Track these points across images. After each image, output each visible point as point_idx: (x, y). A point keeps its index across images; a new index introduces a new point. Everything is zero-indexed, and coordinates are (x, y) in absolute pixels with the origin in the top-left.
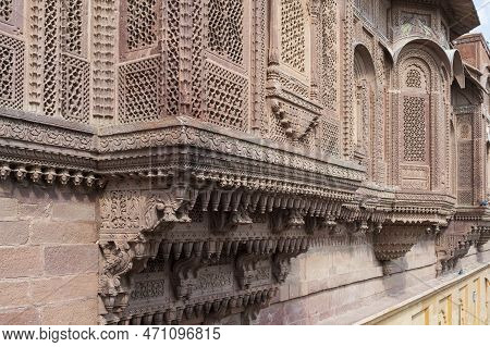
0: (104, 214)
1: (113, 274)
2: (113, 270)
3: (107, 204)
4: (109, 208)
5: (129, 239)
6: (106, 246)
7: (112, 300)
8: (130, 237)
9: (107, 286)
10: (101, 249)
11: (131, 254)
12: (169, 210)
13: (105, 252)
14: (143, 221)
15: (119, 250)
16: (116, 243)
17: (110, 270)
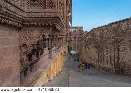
0: (22, 36)
4: (23, 34)
5: (32, 43)
9: (23, 58)
11: (32, 48)
12: (47, 35)
13: (21, 47)
14: (38, 38)
15: (28, 47)
16: (27, 45)
17: (24, 53)
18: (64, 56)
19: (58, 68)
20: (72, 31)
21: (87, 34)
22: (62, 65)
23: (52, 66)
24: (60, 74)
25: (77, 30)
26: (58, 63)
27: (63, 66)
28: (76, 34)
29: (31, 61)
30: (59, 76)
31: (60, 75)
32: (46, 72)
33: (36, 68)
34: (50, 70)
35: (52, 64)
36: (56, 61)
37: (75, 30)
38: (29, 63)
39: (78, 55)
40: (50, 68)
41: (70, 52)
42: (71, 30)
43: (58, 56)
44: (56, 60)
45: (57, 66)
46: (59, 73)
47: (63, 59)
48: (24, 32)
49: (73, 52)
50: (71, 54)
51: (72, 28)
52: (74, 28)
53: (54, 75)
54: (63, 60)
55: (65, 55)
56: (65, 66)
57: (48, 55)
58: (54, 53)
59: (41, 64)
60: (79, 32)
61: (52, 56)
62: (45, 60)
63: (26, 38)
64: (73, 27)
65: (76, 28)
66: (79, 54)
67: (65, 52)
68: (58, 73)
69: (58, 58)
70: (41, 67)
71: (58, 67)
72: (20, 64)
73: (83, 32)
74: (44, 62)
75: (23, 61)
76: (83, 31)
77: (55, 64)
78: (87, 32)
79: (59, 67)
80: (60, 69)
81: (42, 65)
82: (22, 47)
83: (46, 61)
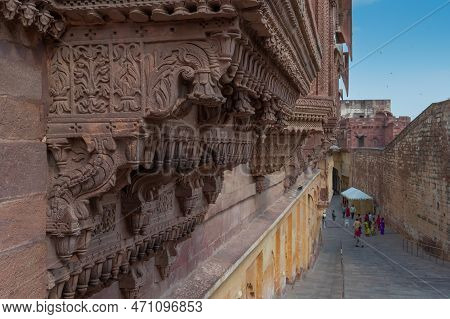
0: (59, 89)
1: (77, 196)
2: (78, 189)
3: (65, 69)
4: (68, 78)
5: (117, 132)
6: (63, 146)
7: (73, 242)
8: (121, 129)
9: (66, 219)
10: (50, 152)
12: (206, 79)
13: (57, 156)
14: (151, 99)
15: (94, 152)
16: (88, 141)
17: (70, 189)
18: (319, 207)
19: (296, 255)
20: (351, 116)
21: (409, 126)
22: (311, 242)
23: (269, 247)
24: (304, 277)
25: (367, 112)
26: (294, 236)
27: (313, 246)
28: (364, 127)
29: (141, 233)
30: (297, 284)
31: (301, 280)
32: (243, 273)
33: (191, 257)
34: (260, 265)
35: (269, 238)
36: (284, 227)
37: (359, 111)
38: (131, 243)
39: (373, 205)
40: (260, 257)
41: (343, 193)
42: (344, 112)
43: (295, 208)
44: (285, 224)
45: (290, 247)
46: (298, 275)
47: (314, 219)
48: (73, 66)
49: (352, 194)
50: (345, 201)
51: (349, 104)
52: (358, 105)
53: (277, 284)
54: (314, 221)
55: (322, 203)
56: (321, 245)
57: (249, 204)
58: (277, 197)
59: (218, 243)
60: (376, 119)
61: (269, 208)
62: (235, 223)
63: (84, 101)
64: (351, 101)
65: (363, 103)
66: (375, 202)
67: (324, 193)
68: (294, 274)
69: (294, 217)
70: (215, 253)
71: (294, 250)
72: (52, 256)
73: (390, 121)
74: (232, 232)
75: (69, 235)
76: (389, 114)
77: (283, 238)
78: (407, 118)
79: (298, 250)
80: (305, 258)
81: (221, 247)
82: (60, 156)
83: (240, 227)
